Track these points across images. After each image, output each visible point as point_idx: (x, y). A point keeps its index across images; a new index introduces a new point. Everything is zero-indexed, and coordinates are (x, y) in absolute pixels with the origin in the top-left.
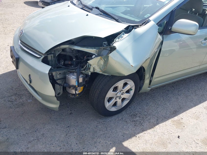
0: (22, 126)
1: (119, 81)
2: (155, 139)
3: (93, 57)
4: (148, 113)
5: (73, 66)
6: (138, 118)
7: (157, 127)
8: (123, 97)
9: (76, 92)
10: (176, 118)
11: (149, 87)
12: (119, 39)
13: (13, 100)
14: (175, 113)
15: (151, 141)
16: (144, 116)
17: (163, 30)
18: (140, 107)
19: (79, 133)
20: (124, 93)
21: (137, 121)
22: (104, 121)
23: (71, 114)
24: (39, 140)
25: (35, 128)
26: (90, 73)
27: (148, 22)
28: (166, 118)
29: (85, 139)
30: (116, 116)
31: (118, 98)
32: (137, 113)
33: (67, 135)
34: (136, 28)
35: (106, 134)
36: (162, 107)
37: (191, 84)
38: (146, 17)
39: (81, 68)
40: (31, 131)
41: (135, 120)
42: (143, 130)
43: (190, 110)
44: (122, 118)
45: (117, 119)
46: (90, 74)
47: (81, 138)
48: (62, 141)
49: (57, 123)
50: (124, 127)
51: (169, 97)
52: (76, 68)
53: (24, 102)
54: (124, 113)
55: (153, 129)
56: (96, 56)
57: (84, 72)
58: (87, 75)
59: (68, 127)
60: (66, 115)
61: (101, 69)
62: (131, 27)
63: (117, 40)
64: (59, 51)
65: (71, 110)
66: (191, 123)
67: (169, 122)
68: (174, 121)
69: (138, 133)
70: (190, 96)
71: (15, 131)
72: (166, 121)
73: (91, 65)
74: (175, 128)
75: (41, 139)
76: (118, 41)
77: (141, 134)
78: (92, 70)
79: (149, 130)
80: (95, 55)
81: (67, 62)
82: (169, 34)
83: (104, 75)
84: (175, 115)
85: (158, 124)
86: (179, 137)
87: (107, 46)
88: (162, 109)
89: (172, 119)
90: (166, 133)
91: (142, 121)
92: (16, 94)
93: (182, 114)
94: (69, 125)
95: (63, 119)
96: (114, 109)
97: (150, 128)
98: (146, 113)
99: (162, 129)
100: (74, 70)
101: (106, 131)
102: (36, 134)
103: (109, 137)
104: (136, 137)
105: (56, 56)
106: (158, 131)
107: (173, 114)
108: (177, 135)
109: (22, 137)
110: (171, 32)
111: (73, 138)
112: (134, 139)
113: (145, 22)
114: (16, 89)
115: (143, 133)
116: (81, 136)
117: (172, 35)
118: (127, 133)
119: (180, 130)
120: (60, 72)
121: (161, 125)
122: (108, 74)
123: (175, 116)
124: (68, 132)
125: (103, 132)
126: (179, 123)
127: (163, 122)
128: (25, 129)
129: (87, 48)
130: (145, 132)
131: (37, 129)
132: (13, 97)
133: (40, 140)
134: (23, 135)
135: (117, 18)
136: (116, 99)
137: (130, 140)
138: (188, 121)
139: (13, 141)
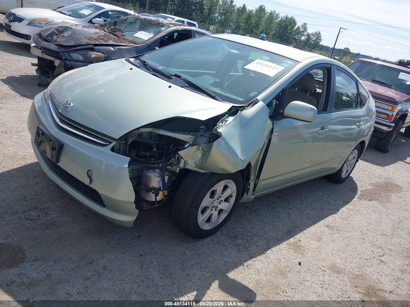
0: (64, 256)
1: (219, 182)
2: (270, 268)
3: (186, 146)
4: (253, 234)
5: (153, 159)
6: (240, 241)
7: (269, 251)
8: (220, 207)
9: (156, 199)
10: (292, 240)
11: (253, 194)
12: (222, 123)
13: (35, 218)
14: (290, 233)
15: (264, 271)
16: (248, 238)
17: (272, 114)
18: (240, 226)
19: (160, 263)
20: (222, 201)
21: (240, 244)
22: (193, 246)
23: (139, 237)
24: (101, 276)
25: (88, 259)
26: (178, 169)
27: (256, 102)
28: (278, 241)
29: (171, 271)
30: (210, 238)
31: (214, 208)
32: (237, 234)
33: (142, 267)
34: (242, 110)
35: (201, 263)
36: (271, 225)
37: (304, 195)
38: (252, 95)
39: (167, 161)
40: (83, 263)
41: (237, 243)
42: (251, 258)
43: (308, 229)
44: (218, 242)
45: (212, 243)
46: (178, 172)
47: (166, 270)
48: (137, 276)
49: (122, 250)
50: (224, 253)
51: (276, 211)
52: (160, 161)
53: (55, 220)
54: (218, 233)
55: (264, 255)
56: (191, 145)
57: (170, 167)
58: (173, 173)
59: (141, 255)
60: (132, 239)
61: (196, 164)
62: (235, 107)
63: (220, 124)
64: (133, 137)
65: (138, 232)
66: (312, 246)
67: (284, 246)
68: (290, 244)
69: (246, 261)
70: (305, 210)
71: (56, 264)
72: (280, 244)
73: (181, 158)
74: (293, 252)
75: (103, 273)
76: (222, 126)
77: (250, 262)
78: (182, 165)
79: (259, 257)
80: (188, 143)
81: (142, 153)
82: (280, 120)
83: (200, 173)
84: (290, 236)
85: (269, 248)
86: (300, 264)
87: (205, 131)
88: (270, 228)
89: (287, 241)
90: (283, 260)
91: (247, 245)
92: (35, 208)
93: (299, 234)
94: (141, 253)
95: (130, 244)
96: (207, 227)
97: (260, 254)
98: (250, 234)
99: (276, 255)
100: (156, 165)
101: (200, 260)
102: (92, 267)
103: (206, 268)
104: (243, 265)
105: (129, 143)
106: (272, 257)
107: (287, 234)
108: (297, 261)
109: (71, 272)
110: (283, 116)
111: (153, 270)
112: (240, 268)
113: (252, 103)
114: (32, 199)
115: (252, 260)
116: (165, 268)
117: (284, 121)
118: (230, 260)
119: (301, 256)
120: (133, 168)
121: (274, 249)
122: (205, 171)
123: (290, 238)
124: (144, 262)
125: (196, 261)
126: (297, 247)
127: (276, 246)
128: (72, 261)
129: (178, 133)
130: (255, 259)
131: (93, 260)
132: (33, 213)
133: (103, 276)
134: (72, 269)
135: (213, 95)
136: (211, 210)
137: (235, 270)
138: (308, 244)
139: (59, 278)
